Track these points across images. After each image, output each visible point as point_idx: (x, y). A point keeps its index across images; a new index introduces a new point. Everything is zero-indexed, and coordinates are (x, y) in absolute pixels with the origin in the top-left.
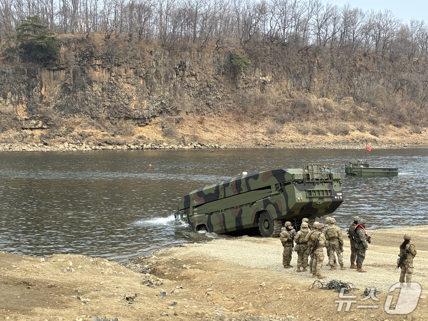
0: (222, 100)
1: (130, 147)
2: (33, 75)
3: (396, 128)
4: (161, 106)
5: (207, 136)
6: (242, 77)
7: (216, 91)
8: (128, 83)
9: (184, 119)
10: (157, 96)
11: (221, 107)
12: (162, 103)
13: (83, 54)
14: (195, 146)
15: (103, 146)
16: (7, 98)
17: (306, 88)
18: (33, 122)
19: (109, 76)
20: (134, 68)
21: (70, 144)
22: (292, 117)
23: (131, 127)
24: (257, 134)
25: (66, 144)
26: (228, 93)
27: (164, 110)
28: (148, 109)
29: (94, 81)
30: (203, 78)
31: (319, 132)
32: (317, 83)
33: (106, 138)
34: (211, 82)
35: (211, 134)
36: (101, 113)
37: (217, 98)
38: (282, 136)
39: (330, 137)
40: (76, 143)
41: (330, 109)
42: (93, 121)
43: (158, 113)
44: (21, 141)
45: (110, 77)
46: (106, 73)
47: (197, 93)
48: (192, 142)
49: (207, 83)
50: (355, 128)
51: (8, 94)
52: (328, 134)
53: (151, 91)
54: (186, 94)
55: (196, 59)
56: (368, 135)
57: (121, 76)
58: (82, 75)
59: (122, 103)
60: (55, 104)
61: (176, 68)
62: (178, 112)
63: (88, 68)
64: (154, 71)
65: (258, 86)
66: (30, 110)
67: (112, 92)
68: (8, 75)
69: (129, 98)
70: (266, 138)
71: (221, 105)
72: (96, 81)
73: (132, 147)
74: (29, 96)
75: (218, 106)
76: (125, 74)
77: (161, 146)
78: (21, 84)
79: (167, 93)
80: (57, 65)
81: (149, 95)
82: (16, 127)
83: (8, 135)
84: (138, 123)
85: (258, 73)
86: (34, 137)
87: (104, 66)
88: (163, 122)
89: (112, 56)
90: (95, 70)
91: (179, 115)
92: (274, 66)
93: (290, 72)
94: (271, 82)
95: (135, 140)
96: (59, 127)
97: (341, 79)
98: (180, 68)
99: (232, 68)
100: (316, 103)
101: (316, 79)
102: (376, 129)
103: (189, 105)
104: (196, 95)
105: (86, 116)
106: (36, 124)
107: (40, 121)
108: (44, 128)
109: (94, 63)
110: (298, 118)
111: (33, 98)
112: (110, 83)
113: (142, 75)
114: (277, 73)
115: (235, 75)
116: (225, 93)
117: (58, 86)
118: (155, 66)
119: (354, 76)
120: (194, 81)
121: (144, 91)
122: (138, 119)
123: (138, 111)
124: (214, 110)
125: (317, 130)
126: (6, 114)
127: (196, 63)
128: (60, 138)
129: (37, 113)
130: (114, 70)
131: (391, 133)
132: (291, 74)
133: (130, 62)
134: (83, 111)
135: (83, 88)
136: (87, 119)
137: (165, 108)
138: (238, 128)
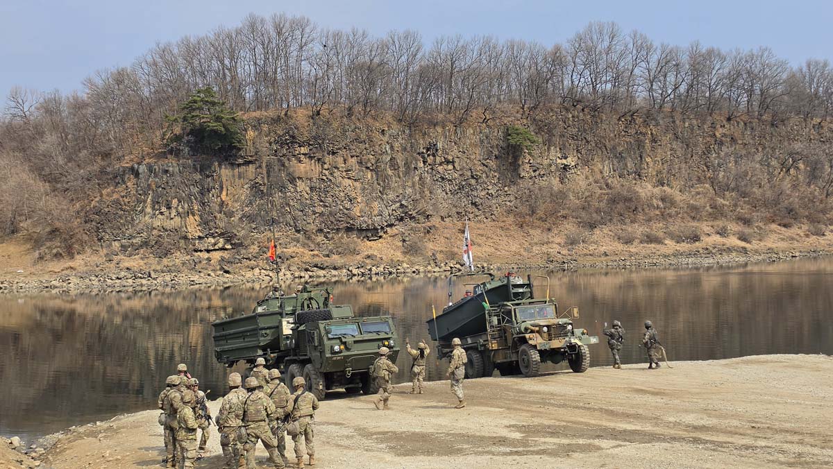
0: (497, 197)
1: (351, 271)
2: (208, 173)
3: (783, 229)
4: (401, 210)
6: (527, 161)
7: (486, 184)
8: (348, 178)
9: (437, 227)
10: (394, 194)
12: (402, 205)
13: (281, 140)
14: (451, 268)
15: (312, 271)
16: (172, 208)
17: (635, 173)
18: (210, 241)
19: (320, 170)
20: (357, 156)
21: (263, 271)
22: (609, 217)
23: (355, 242)
24: (550, 245)
25: (257, 271)
26: (505, 186)
27: (405, 215)
28: (381, 215)
29: (299, 178)
30: (464, 165)
31: (650, 239)
32: (651, 165)
33: (317, 260)
34: (478, 171)
36: (310, 223)
37: (488, 194)
38: (591, 248)
39: (668, 246)
40: (271, 268)
41: (673, 203)
42: (299, 235)
43: (398, 220)
44: (192, 269)
45: (322, 170)
46: (315, 165)
47: (456, 188)
48: (447, 262)
49: (472, 172)
50: (712, 230)
51: (173, 201)
52: (666, 242)
53: (384, 189)
54: (440, 191)
55: (453, 137)
56: (734, 241)
57: (338, 168)
58: (280, 170)
59: (342, 208)
60: (241, 213)
61: (423, 153)
62: (428, 217)
63: (289, 160)
64: (388, 159)
65: (555, 174)
66: (205, 224)
67: (326, 192)
68: (172, 175)
69: (351, 200)
71: (495, 204)
72: (301, 178)
73: (355, 271)
74: (204, 204)
75: (490, 207)
76: (343, 165)
77: (399, 269)
78: (192, 187)
79: (409, 191)
80: (243, 157)
81: (382, 194)
82: (185, 249)
83: (173, 261)
84: (368, 237)
85: (554, 153)
86: (212, 262)
87: (312, 155)
88: (404, 234)
89: (324, 139)
90: (300, 161)
91: (430, 221)
92: (580, 143)
93: (607, 150)
94: (576, 167)
95: (360, 261)
96: (248, 247)
97: (692, 157)
98: (429, 152)
99: (510, 148)
101: (650, 159)
102: (747, 230)
103: (444, 207)
104: (455, 190)
105: (288, 228)
106: (215, 244)
107: (221, 239)
108: (226, 249)
109: (297, 152)
110: (619, 218)
111: (209, 206)
112: (322, 179)
113: (369, 165)
114: (586, 153)
115: (516, 158)
117: (246, 186)
118: (389, 152)
119: (713, 152)
120: (450, 170)
121: (373, 189)
122: (367, 230)
123: (366, 219)
124: (485, 212)
125: (648, 237)
126: (171, 231)
127: (453, 144)
128: (249, 263)
129: (216, 228)
130: (326, 161)
131: (774, 236)
132: (608, 153)
133: (351, 147)
134: (283, 222)
135: (282, 188)
136: (289, 233)
137: (407, 213)
138: (521, 237)
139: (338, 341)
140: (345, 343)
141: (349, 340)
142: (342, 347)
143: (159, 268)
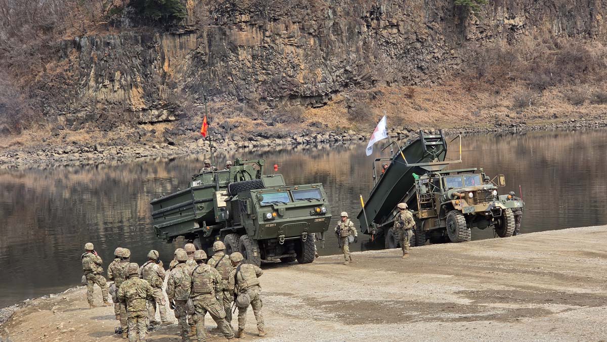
0: (443, 60)
1: (296, 139)
2: (149, 44)
4: (345, 76)
5: (419, 117)
6: (474, 22)
7: (432, 47)
8: (291, 45)
9: (383, 93)
10: (338, 60)
11: (441, 70)
12: (346, 70)
13: (222, 8)
14: (398, 134)
15: (256, 141)
16: (115, 81)
17: (585, 31)
18: (154, 113)
19: (262, 37)
20: (299, 22)
21: (206, 141)
23: (299, 110)
24: (498, 109)
25: (201, 141)
26: (452, 49)
27: (350, 81)
28: (325, 82)
29: (240, 46)
30: (409, 28)
31: (601, 99)
32: (601, 22)
33: (260, 128)
34: (423, 34)
35: (426, 114)
36: (253, 92)
37: (434, 57)
38: (540, 110)
40: (215, 138)
42: (242, 104)
43: (342, 85)
44: (137, 142)
45: (264, 37)
46: (257, 32)
47: (402, 52)
48: (394, 128)
49: (417, 35)
51: (116, 73)
53: (327, 54)
54: (384, 55)
57: (280, 35)
58: (221, 39)
59: (284, 75)
60: (183, 84)
61: (366, 17)
62: (373, 82)
63: (230, 28)
64: (331, 24)
65: (502, 35)
66: (148, 96)
67: (268, 60)
68: (114, 47)
69: (294, 67)
70: (513, 115)
71: (441, 67)
72: (243, 46)
73: (300, 140)
74: (146, 76)
75: (437, 70)
76: (285, 32)
77: (345, 136)
78: (134, 59)
79: (353, 56)
80: (183, 27)
81: (326, 60)
82: (130, 121)
83: (118, 134)
84: (312, 104)
85: (502, 15)
86: (156, 134)
87: (253, 23)
88: (349, 100)
89: (265, 6)
90: (241, 29)
91: (375, 87)
93: (555, 8)
94: (524, 27)
95: (305, 129)
96: (192, 118)
98: (373, 16)
99: (456, 9)
100: (599, 54)
101: (601, 17)
103: (390, 71)
104: (401, 55)
105: (230, 97)
106: (159, 116)
107: (165, 111)
108: (170, 121)
109: (238, 20)
110: (569, 79)
111: (152, 77)
112: (264, 47)
113: (312, 31)
114: (534, 12)
115: (462, 20)
116: (446, 48)
117: (187, 57)
118: (332, 16)
120: (395, 34)
121: (316, 56)
122: (311, 97)
123: (310, 85)
124: (431, 76)
125: (598, 97)
126: (114, 104)
127: (397, 7)
128: (193, 133)
129: (159, 99)
130: (268, 28)
132: (557, 12)
133: (293, 13)
134: (225, 92)
135: (224, 58)
136: (232, 102)
137: (351, 78)
138: (468, 101)
139: (270, 209)
140: (277, 211)
141: (281, 207)
142: (275, 214)
143: (104, 141)
